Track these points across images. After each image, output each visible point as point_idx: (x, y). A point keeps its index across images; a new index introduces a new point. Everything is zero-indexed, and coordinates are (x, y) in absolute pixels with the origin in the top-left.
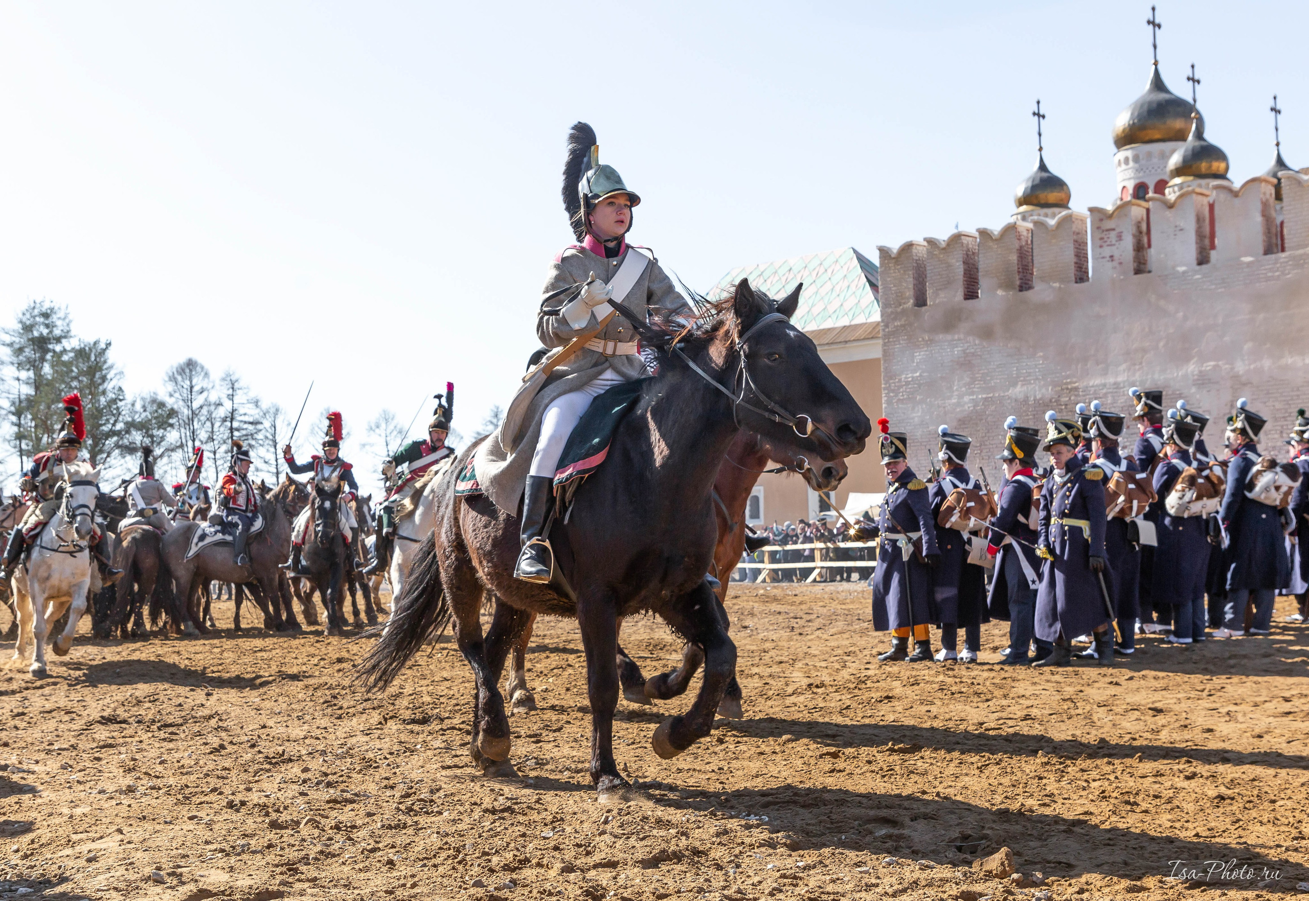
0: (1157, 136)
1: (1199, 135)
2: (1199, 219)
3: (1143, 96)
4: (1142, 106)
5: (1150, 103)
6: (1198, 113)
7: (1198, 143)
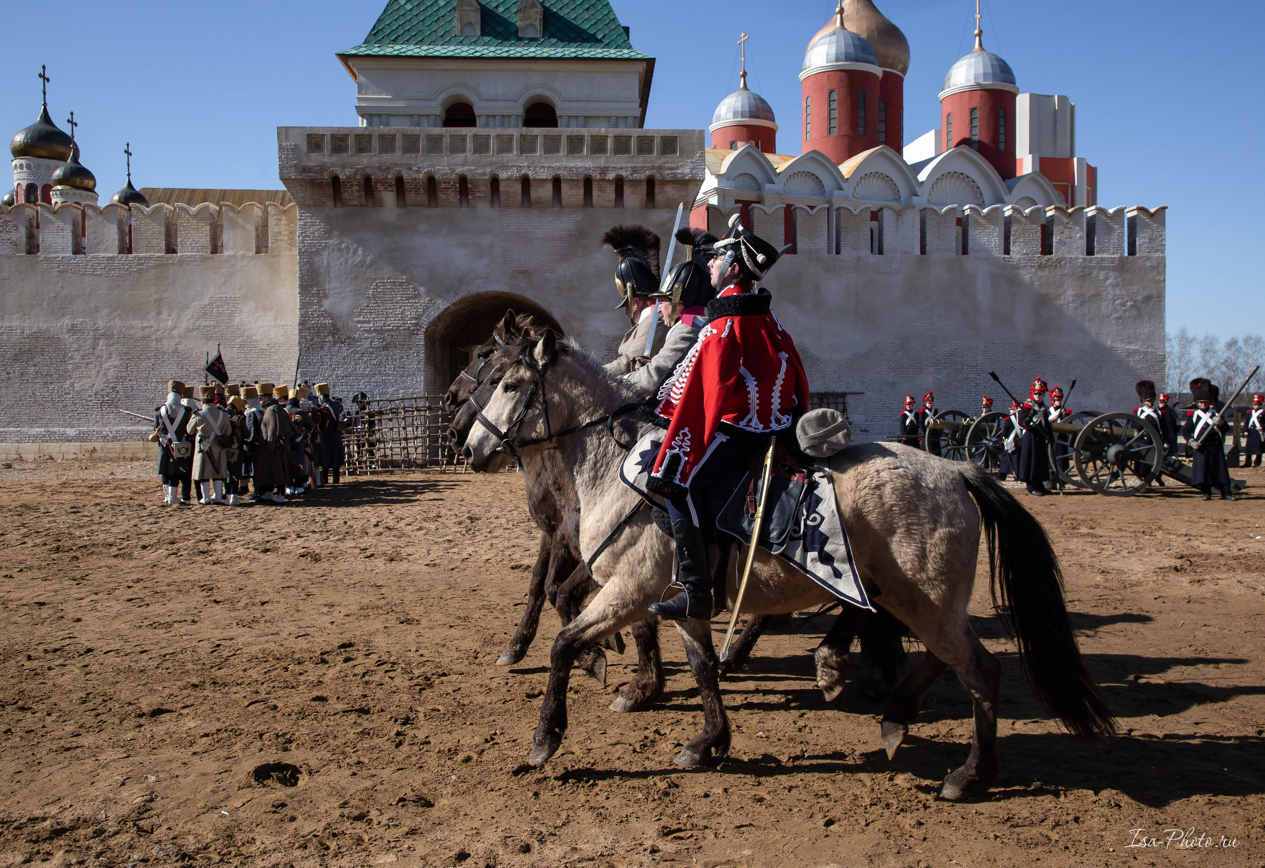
0: (45, 154)
1: (76, 159)
2: (75, 225)
3: (34, 125)
4: (34, 131)
5: (40, 131)
6: (75, 145)
7: (74, 165)
